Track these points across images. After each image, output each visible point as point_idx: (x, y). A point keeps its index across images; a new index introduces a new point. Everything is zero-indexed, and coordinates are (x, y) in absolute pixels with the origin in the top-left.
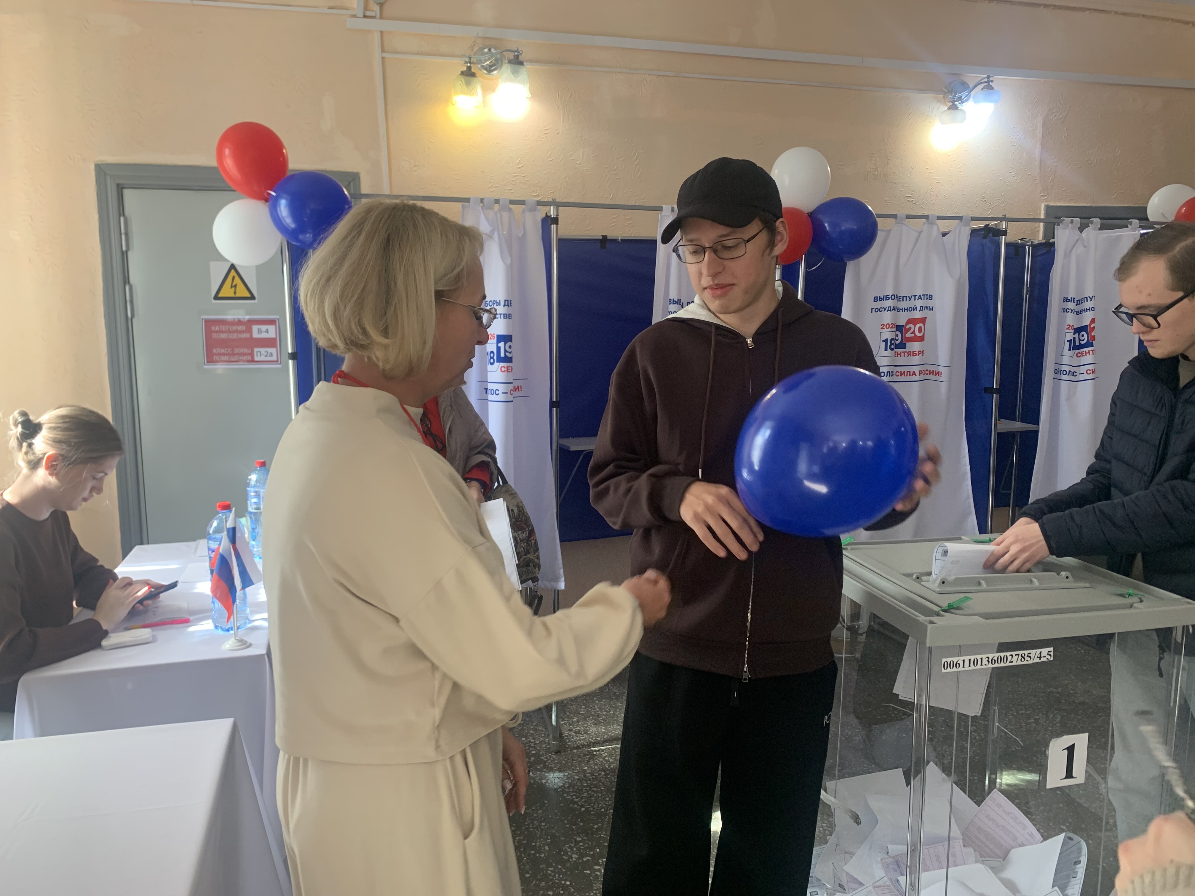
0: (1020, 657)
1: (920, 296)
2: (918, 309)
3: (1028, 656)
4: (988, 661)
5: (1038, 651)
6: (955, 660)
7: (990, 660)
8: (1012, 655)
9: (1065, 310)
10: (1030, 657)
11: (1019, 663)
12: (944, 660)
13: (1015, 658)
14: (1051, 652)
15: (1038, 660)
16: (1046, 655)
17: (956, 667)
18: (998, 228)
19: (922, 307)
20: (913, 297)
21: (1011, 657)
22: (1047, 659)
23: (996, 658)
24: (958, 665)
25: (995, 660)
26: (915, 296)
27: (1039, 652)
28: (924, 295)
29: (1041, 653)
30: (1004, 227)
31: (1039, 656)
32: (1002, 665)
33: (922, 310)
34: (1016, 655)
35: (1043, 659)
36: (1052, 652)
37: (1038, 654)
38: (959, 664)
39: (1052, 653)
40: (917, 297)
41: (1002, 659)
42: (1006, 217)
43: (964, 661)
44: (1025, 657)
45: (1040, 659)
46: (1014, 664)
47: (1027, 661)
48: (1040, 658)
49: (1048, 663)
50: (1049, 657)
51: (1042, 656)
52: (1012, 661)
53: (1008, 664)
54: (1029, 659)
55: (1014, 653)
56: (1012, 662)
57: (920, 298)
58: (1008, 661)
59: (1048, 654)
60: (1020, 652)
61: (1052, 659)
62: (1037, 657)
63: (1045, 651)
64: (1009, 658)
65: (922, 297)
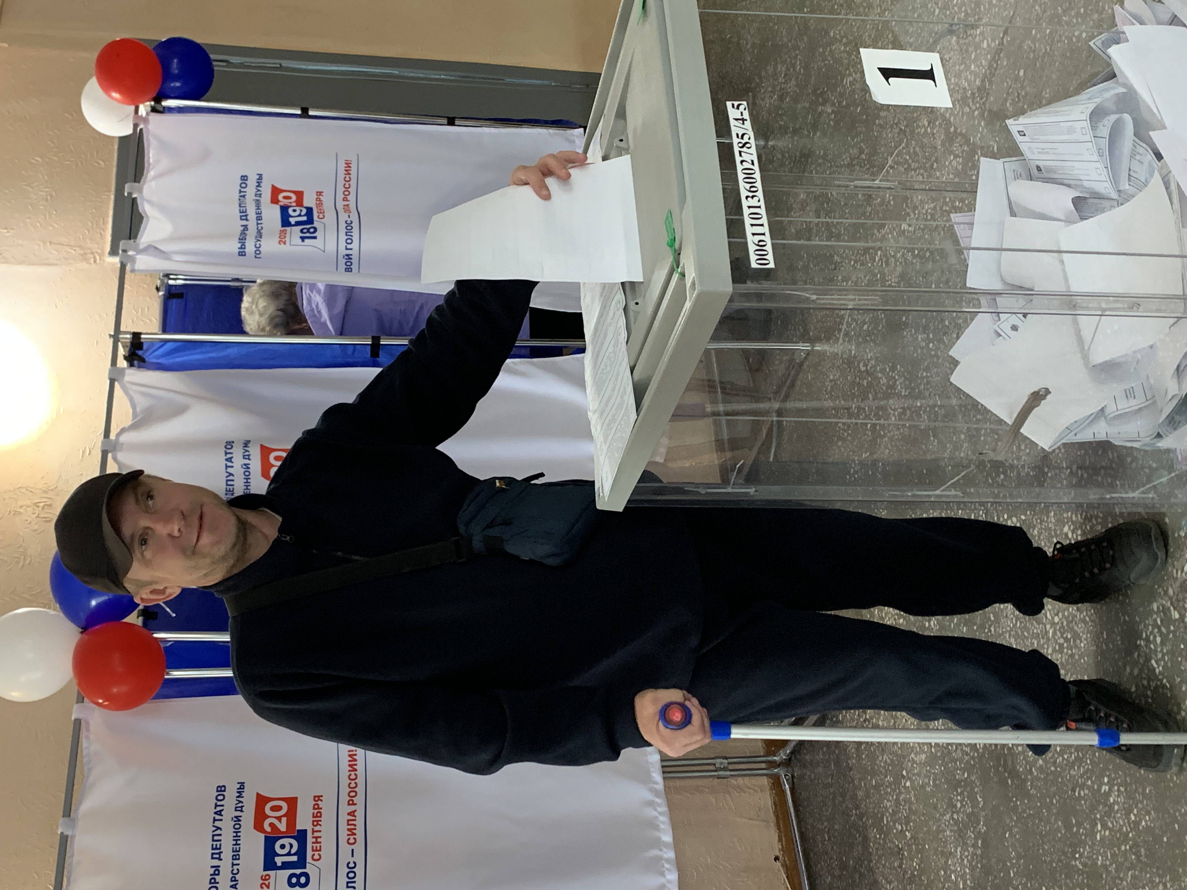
0: (744, 149)
1: (227, 460)
2: (247, 461)
3: (742, 138)
4: (753, 197)
5: (732, 123)
6: (752, 248)
7: (751, 194)
8: (742, 162)
9: (258, 253)
10: (743, 135)
11: (753, 150)
12: (754, 265)
13: (745, 157)
14: (733, 105)
15: (748, 124)
16: (739, 112)
17: (764, 246)
18: (129, 345)
19: (244, 456)
20: (229, 470)
21: (744, 163)
22: (745, 109)
23: (748, 186)
24: (761, 243)
25: (751, 187)
26: (227, 467)
27: (734, 121)
28: (226, 453)
29: (736, 119)
30: (128, 336)
31: (741, 122)
32: (757, 176)
33: (249, 455)
34: (741, 155)
35: (746, 115)
36: (734, 102)
37: (739, 123)
38: (760, 241)
39: (736, 103)
40: (229, 464)
41: (749, 176)
42: (112, 333)
43: (753, 234)
44: (743, 142)
45: (746, 120)
46: (755, 158)
47: (749, 139)
48: (743, 120)
49: (751, 109)
50: (742, 108)
51: (741, 117)
52: (750, 162)
53: (756, 167)
54: (746, 137)
55: (738, 159)
56: (752, 161)
57: (229, 460)
58: (751, 167)
59: (738, 108)
60: (736, 149)
61: (745, 103)
62: (743, 124)
63: (733, 113)
64: (746, 165)
65: (229, 456)
